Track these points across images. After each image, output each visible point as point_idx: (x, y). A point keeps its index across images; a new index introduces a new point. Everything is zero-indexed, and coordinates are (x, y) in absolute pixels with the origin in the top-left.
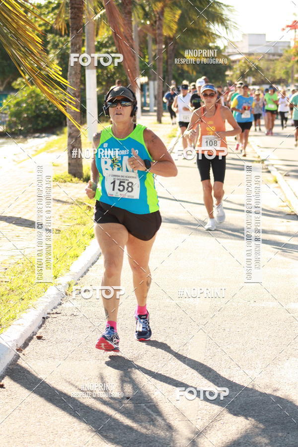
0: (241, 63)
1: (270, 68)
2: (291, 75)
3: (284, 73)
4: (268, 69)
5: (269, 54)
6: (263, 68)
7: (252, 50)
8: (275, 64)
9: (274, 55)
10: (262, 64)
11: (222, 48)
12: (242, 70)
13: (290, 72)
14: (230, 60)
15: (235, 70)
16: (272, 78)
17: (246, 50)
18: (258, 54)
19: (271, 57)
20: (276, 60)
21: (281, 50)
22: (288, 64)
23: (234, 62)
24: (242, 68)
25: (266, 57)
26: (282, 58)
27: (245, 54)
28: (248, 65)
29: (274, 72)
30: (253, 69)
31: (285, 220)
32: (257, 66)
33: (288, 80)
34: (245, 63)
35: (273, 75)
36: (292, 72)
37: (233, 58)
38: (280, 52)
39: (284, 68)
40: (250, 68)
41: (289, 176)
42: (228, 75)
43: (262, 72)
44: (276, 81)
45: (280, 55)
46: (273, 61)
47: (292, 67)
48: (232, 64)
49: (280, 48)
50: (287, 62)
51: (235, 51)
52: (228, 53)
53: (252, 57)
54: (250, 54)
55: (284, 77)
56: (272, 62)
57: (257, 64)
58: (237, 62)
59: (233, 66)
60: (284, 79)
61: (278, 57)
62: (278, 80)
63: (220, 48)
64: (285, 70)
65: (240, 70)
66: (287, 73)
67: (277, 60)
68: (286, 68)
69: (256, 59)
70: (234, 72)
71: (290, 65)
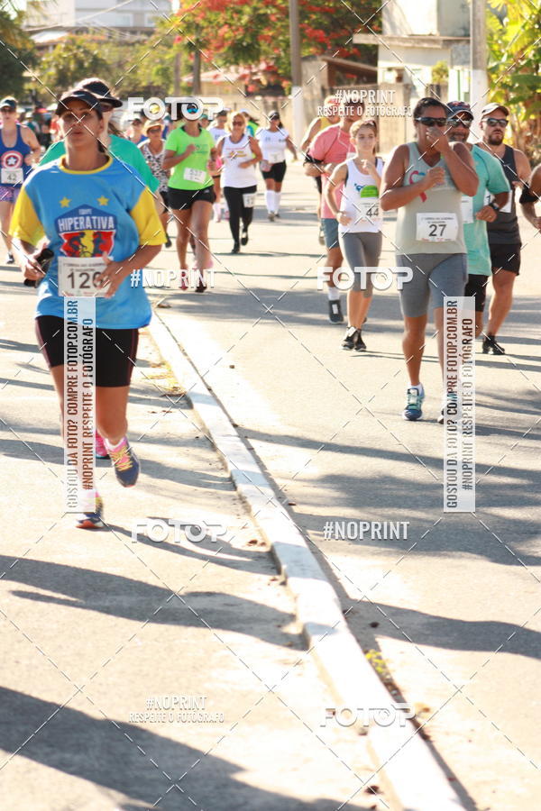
0: (57, 51)
1: (127, 61)
2: (173, 79)
3: (157, 73)
4: (120, 65)
5: (123, 30)
6: (109, 62)
7: (84, 19)
8: (138, 51)
9: (133, 32)
10: (108, 53)
11: (13, 16)
12: (61, 67)
13: (172, 69)
14: (33, 43)
15: (46, 66)
16: (130, 84)
17: (70, 22)
18: (97, 30)
19: (128, 37)
20: (138, 42)
21: (150, 21)
22: (165, 53)
23: (43, 48)
24: (61, 61)
25: (117, 36)
26: (153, 37)
27: (68, 30)
28: (75, 55)
29: (134, 71)
30: (86, 65)
31: (158, 409)
32: (96, 59)
33: (168, 88)
34: (67, 49)
35: (133, 77)
36: (177, 70)
37: (40, 39)
38: (147, 24)
39: (158, 61)
40: (80, 63)
41: (169, 307)
42: (28, 79)
43: (108, 70)
44: (141, 90)
45: (150, 33)
46: (133, 44)
47: (177, 57)
48: (37, 53)
49: (148, 16)
50: (165, 49)
51: (43, 22)
52: (29, 27)
53: (84, 37)
54: (79, 30)
55: (158, 81)
56: (131, 48)
57: (95, 52)
58: (51, 48)
59: (40, 58)
60: (158, 87)
61: (143, 37)
62: (144, 87)
63: (9, 16)
64: (159, 66)
65: (57, 66)
66: (164, 73)
67: (141, 43)
68: (162, 62)
69: (93, 40)
70: (42, 70)
71: (170, 55)
